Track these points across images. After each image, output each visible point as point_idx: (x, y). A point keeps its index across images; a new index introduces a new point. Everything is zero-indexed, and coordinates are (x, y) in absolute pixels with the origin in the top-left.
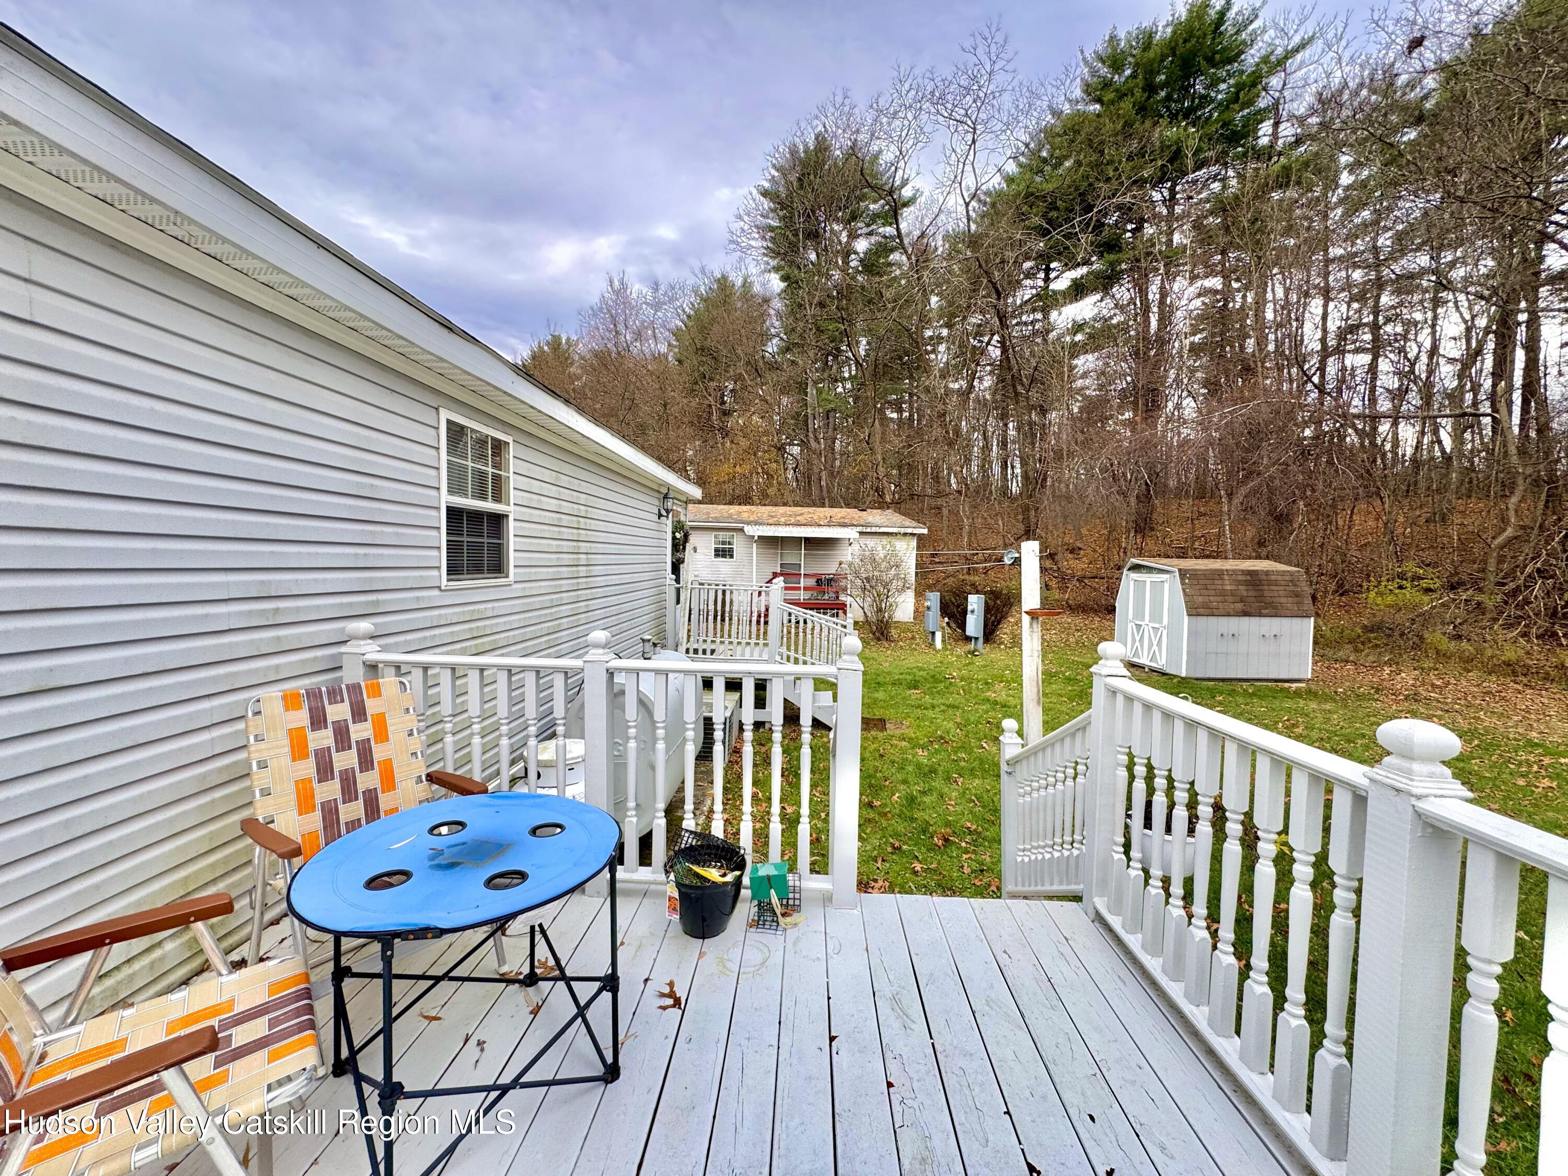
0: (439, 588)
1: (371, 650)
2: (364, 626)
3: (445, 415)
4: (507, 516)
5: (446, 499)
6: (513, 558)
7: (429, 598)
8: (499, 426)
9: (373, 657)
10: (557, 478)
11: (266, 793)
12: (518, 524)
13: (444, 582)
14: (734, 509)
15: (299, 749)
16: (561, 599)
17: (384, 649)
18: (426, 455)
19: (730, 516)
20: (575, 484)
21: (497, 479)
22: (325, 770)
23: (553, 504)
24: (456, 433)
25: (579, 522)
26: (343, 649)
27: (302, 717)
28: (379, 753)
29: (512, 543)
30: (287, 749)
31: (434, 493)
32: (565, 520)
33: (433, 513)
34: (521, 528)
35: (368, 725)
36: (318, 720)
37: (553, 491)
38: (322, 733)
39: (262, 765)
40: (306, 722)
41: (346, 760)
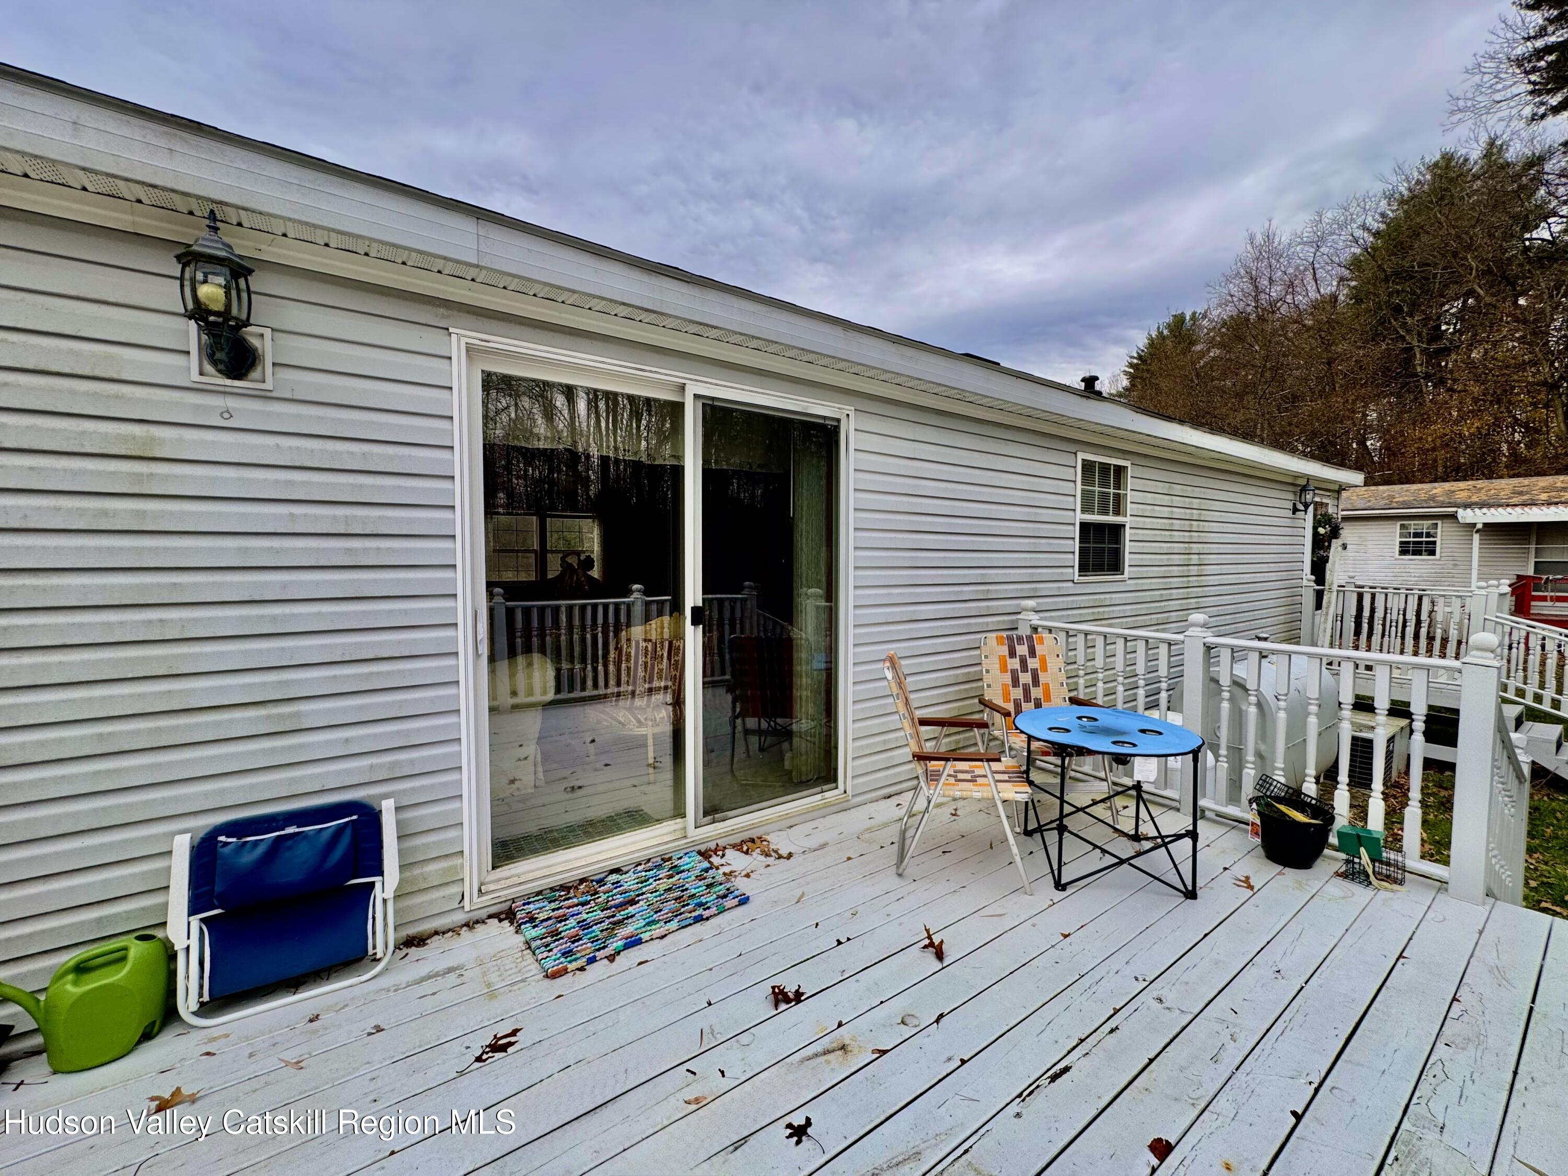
0: (1073, 581)
1: (1035, 619)
2: (1031, 603)
3: (1081, 456)
4: (1124, 526)
5: (1080, 517)
6: (1128, 559)
7: (1068, 588)
8: (1120, 455)
9: (1036, 622)
10: (1170, 488)
11: (989, 686)
12: (1133, 531)
13: (1076, 577)
14: (1439, 489)
15: (1004, 669)
16: (1171, 594)
17: (1041, 619)
18: (1067, 487)
19: (1433, 498)
20: (1189, 491)
21: (1118, 497)
22: (1015, 682)
23: (1165, 512)
24: (1088, 467)
25: (1191, 525)
26: (1019, 616)
27: (1005, 650)
28: (1043, 678)
29: (1128, 547)
30: (998, 666)
31: (1072, 513)
32: (1177, 524)
33: (1071, 527)
34: (1136, 534)
35: (1037, 660)
36: (1012, 654)
37: (1166, 500)
38: (1014, 660)
39: (988, 671)
40: (1007, 653)
41: (1025, 678)
